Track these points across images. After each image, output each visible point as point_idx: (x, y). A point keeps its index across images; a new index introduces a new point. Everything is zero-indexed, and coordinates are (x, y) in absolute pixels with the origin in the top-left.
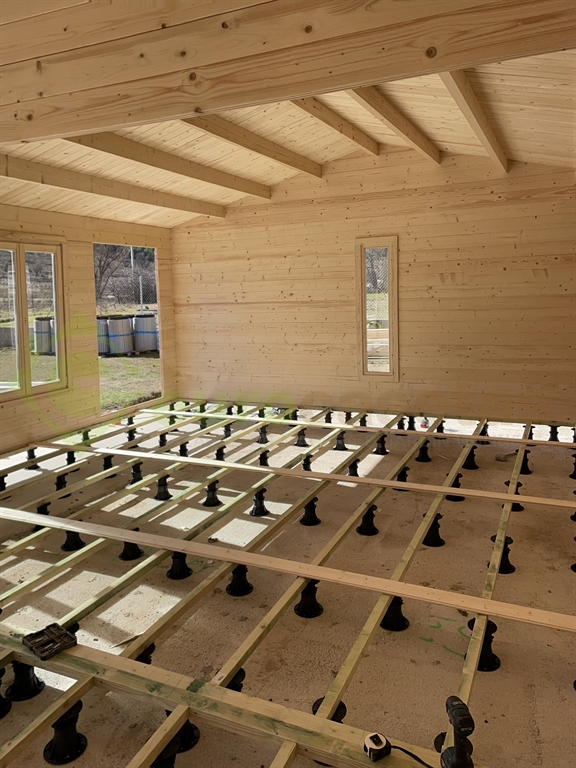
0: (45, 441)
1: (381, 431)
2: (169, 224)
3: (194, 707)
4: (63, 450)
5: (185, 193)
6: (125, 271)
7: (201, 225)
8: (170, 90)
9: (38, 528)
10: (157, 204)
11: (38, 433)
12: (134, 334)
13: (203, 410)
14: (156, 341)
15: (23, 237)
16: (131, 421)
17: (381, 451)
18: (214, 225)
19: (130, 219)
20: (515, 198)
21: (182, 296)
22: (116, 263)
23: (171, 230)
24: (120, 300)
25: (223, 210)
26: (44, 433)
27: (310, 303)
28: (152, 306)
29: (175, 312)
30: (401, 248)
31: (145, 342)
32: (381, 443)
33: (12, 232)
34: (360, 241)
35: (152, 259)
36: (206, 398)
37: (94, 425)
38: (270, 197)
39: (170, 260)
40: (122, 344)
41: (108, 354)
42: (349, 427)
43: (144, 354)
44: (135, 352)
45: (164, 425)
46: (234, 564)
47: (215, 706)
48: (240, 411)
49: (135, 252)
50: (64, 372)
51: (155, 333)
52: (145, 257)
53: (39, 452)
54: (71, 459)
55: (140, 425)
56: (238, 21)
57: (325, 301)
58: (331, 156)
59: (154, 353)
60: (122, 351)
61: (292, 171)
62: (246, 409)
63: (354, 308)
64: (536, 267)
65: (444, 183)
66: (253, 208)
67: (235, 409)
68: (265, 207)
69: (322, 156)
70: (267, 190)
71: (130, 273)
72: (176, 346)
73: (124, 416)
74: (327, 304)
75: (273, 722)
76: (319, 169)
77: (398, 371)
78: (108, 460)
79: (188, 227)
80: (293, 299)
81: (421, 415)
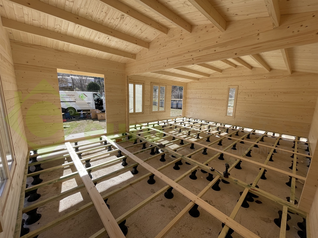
0: (161, 120)
1: (228, 128)
2: (187, 82)
3: (182, 158)
4: (164, 122)
5: (191, 76)
6: (177, 92)
7: (193, 82)
8: (189, 61)
9: (160, 132)
10: (185, 78)
11: (159, 119)
12: (177, 104)
13: (189, 119)
14: (182, 106)
15: (160, 84)
16: (175, 119)
17: (227, 132)
18: (196, 82)
19: (179, 81)
20: (271, 78)
21: (188, 96)
22: (175, 90)
23: (187, 83)
24: (175, 98)
25: (198, 79)
26: (161, 119)
27: (215, 99)
28: (181, 100)
29: (186, 99)
30: (239, 89)
31: (179, 106)
32: (227, 130)
33: (158, 83)
34: (229, 87)
35: (182, 90)
36: (190, 117)
37: (169, 119)
38: (209, 77)
39: (186, 89)
40: (175, 106)
41: (172, 108)
42: (221, 126)
43: (179, 108)
44: (177, 108)
45: (182, 121)
46: (192, 143)
47: (186, 159)
48: (197, 120)
49: (179, 88)
50: (165, 109)
51: (182, 104)
52: (181, 89)
53: (160, 122)
54: (165, 124)
55: (177, 120)
56: (202, 50)
57: (219, 99)
58: (224, 68)
59: (181, 108)
60: (175, 108)
61: (215, 71)
62: (198, 120)
63: (226, 101)
64: (275, 94)
65: (252, 74)
66: (205, 79)
67: (196, 120)
68: (208, 79)
69: (222, 68)
70: (209, 75)
71: (178, 92)
72: (185, 106)
73: (174, 118)
74: (219, 100)
75: (195, 163)
76: (221, 71)
77: (234, 116)
78: (171, 125)
79: (190, 82)
80: (211, 98)
81: (239, 126)
